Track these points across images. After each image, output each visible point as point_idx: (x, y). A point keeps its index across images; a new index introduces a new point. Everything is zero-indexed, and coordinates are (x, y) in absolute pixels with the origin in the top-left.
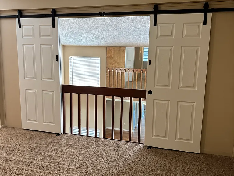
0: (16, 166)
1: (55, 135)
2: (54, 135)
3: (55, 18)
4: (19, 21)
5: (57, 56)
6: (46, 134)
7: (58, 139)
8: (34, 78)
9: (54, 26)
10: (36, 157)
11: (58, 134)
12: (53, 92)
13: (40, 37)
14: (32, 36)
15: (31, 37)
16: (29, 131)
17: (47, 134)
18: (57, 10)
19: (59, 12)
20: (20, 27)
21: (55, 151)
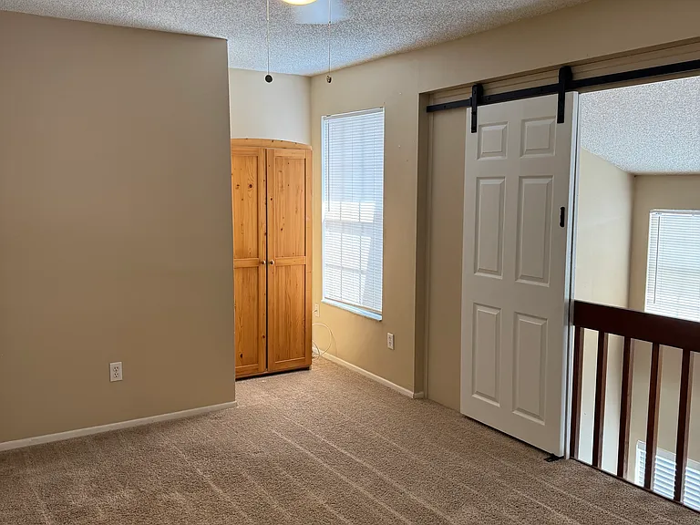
0: (397, 514)
1: (541, 457)
2: (541, 455)
3: (568, 94)
4: (474, 114)
5: (563, 209)
6: (518, 445)
7: (545, 472)
8: (497, 273)
9: (561, 119)
10: (456, 506)
11: (553, 458)
12: (544, 322)
13: (522, 154)
14: (502, 152)
15: (500, 157)
16: (477, 426)
17: (522, 447)
18: (574, 70)
19: (580, 75)
20: (474, 129)
21: (518, 506)
